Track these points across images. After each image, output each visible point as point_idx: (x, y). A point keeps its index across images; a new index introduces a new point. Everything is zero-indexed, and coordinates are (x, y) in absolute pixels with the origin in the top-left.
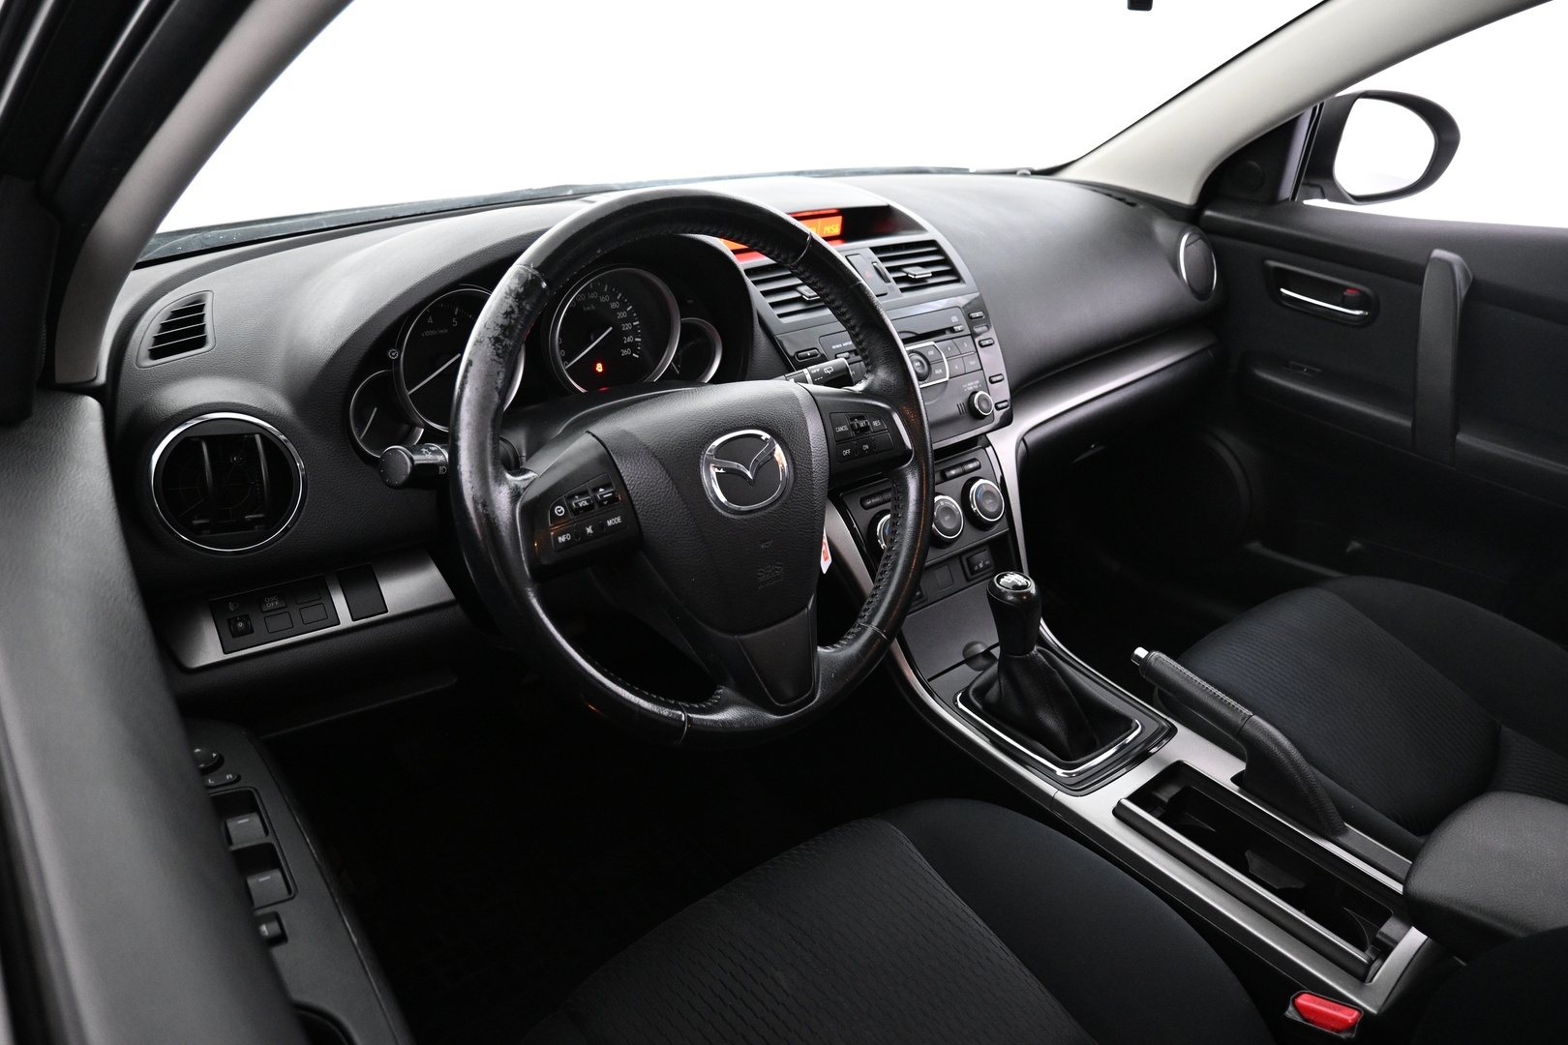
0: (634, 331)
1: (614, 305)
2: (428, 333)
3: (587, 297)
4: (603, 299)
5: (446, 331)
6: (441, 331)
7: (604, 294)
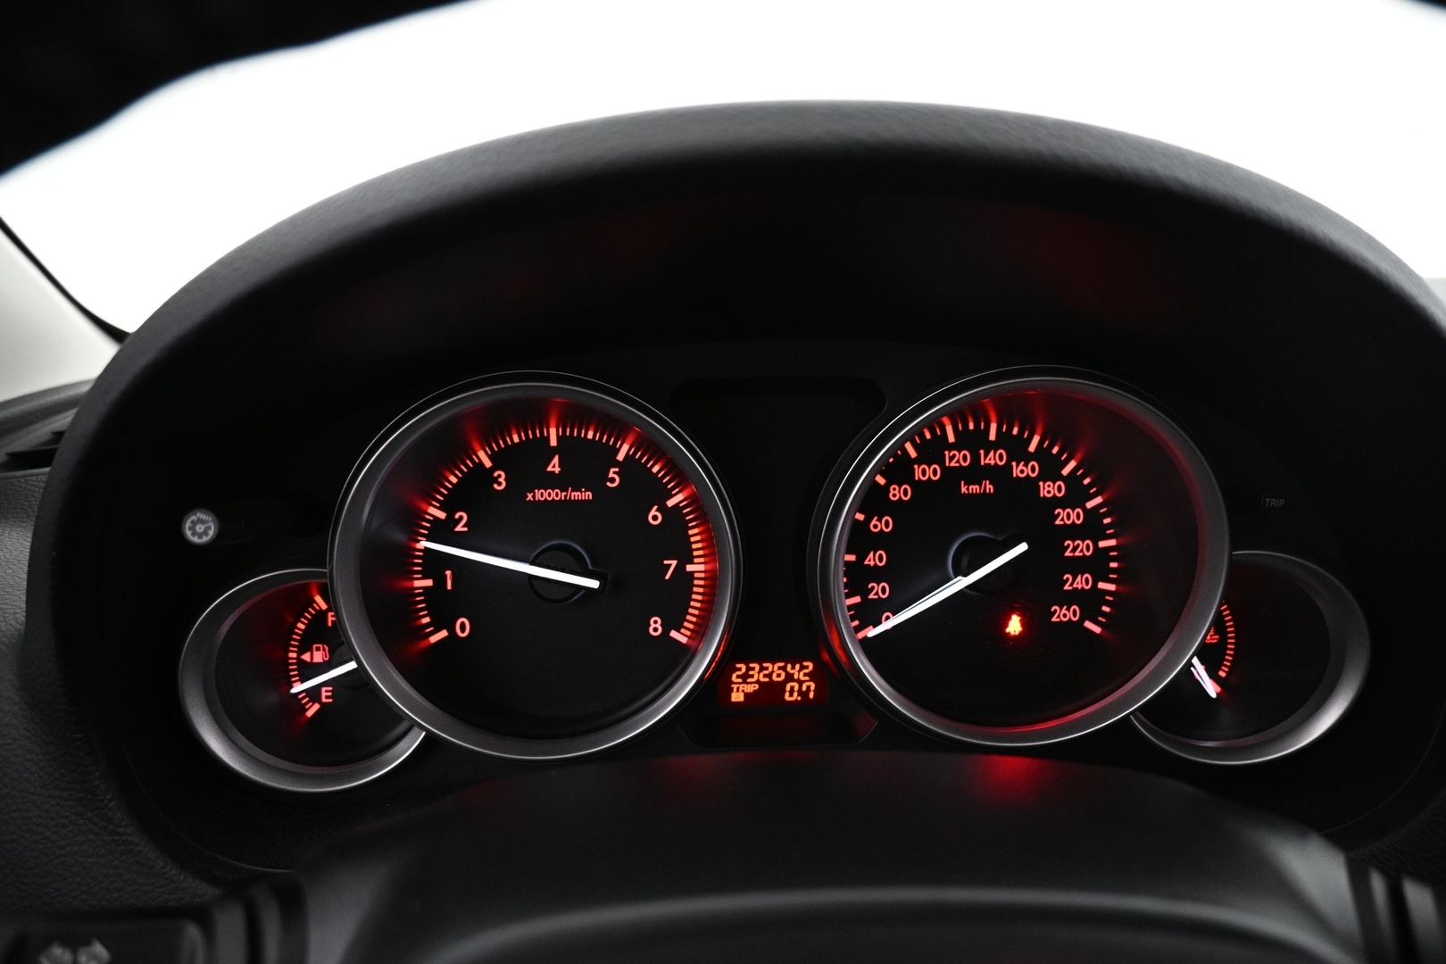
0: (1096, 565)
1: (1048, 490)
2: (541, 495)
3: (975, 458)
4: (1019, 470)
5: (588, 495)
6: (576, 495)
7: (1026, 458)
